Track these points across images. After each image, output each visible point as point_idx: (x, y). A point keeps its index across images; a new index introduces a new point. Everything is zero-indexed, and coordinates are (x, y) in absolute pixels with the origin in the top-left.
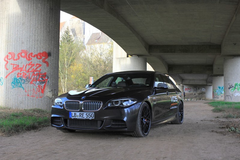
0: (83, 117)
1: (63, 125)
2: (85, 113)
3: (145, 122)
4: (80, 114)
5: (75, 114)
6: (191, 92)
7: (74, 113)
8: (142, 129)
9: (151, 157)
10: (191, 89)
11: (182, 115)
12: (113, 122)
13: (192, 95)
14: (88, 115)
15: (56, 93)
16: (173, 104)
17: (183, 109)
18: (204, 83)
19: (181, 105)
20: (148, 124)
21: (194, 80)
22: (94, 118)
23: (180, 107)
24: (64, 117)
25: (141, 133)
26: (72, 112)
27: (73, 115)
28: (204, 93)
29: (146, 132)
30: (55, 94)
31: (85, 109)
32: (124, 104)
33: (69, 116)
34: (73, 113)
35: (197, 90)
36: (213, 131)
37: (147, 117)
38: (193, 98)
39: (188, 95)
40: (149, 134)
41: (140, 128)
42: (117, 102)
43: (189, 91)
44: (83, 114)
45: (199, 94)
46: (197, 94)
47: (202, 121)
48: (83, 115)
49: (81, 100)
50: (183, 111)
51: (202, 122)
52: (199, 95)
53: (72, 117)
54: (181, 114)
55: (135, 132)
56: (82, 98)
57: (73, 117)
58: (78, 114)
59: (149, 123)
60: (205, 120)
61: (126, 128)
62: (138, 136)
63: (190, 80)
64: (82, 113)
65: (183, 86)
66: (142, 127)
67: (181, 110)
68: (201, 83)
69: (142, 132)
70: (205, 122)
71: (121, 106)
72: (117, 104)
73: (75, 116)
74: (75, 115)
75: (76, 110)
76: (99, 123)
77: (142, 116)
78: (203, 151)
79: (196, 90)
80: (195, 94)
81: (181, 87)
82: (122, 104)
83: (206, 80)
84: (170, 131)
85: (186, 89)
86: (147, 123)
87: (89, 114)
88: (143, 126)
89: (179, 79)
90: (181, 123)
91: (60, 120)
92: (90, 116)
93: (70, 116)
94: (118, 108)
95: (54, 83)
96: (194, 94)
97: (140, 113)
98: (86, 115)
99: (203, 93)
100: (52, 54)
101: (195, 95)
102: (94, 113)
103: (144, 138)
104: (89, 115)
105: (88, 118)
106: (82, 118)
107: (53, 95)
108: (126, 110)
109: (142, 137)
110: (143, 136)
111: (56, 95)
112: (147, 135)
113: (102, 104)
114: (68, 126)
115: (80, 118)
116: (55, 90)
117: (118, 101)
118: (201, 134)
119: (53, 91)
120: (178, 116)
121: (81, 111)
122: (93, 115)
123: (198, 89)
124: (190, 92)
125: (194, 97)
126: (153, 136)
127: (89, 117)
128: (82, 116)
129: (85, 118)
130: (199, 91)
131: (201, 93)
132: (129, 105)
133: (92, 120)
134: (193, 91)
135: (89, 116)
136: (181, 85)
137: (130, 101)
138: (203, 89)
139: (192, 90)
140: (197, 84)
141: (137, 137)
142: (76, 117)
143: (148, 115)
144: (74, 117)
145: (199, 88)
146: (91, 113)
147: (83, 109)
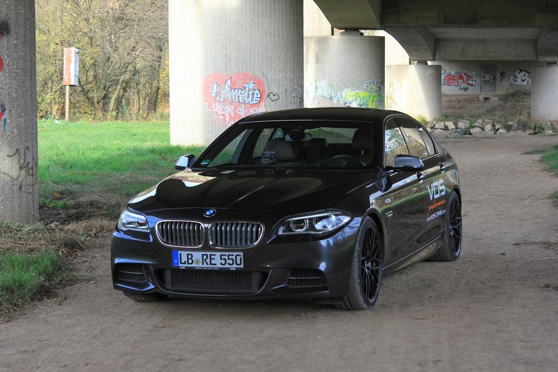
0: (211, 264)
1: (152, 286)
2: (218, 254)
3: (368, 268)
4: (205, 257)
5: (190, 257)
6: (472, 91)
7: (188, 255)
8: (364, 290)
9: (406, 362)
10: (469, 77)
11: (458, 232)
12: (293, 276)
13: (475, 105)
14: (226, 257)
15: (29, 159)
16: (434, 207)
17: (459, 215)
18: (526, 53)
19: (456, 202)
20: (374, 273)
21: (484, 41)
22: (242, 266)
23: (451, 210)
24: (156, 263)
25: (361, 298)
26: (179, 252)
27: (184, 259)
28: (527, 94)
29: (371, 297)
30: (28, 163)
31: (216, 244)
32: (319, 226)
33: (171, 262)
34: (184, 255)
35: (498, 80)
36: (548, 286)
37: (373, 255)
38: (479, 117)
39: (458, 105)
40: (379, 301)
41: (358, 288)
42: (299, 224)
43: (464, 85)
44: (212, 257)
45: (505, 98)
46: (494, 99)
47: (517, 244)
48: (211, 259)
49: (205, 220)
50: (460, 220)
51: (517, 248)
52: (506, 103)
53: (180, 265)
54: (454, 229)
55: (346, 298)
56: (208, 213)
57: (185, 263)
58: (197, 256)
59: (377, 270)
60: (527, 243)
61: (326, 288)
62: (352, 307)
63: (468, 42)
64: (209, 253)
65: (438, 69)
66: (363, 283)
67: (454, 217)
68: (510, 54)
69: (364, 297)
70: (528, 248)
71: (312, 232)
72: (302, 227)
73: (190, 261)
74: (188, 259)
75: (190, 245)
76: (256, 278)
77: (363, 255)
78: (523, 343)
79: (492, 83)
80: (486, 99)
81: (429, 72)
82: (312, 227)
83: (535, 42)
84: (430, 286)
85: (450, 79)
86: (372, 270)
87: (229, 255)
88: (364, 280)
89: (424, 42)
90: (455, 258)
91: (141, 271)
92: (231, 262)
93: (176, 261)
94: (304, 237)
95: (23, 125)
96: (481, 99)
97: (357, 248)
98: (221, 259)
99: (520, 96)
100: (13, 28)
101: (488, 105)
102: (241, 254)
103: (369, 312)
104: (229, 259)
105: (227, 266)
106: (209, 266)
107: (21, 168)
108: (323, 243)
109: (363, 309)
110: (366, 307)
111: (30, 166)
112: (373, 304)
113: (263, 229)
114: (168, 286)
115: (205, 265)
116: (28, 148)
117: (302, 221)
118: (516, 296)
119: (22, 152)
120: (446, 237)
121: (206, 248)
122: (238, 258)
123: (498, 75)
124: (466, 89)
125: (482, 111)
126: (391, 306)
127: (229, 264)
128: (208, 261)
129: (219, 266)
130: (503, 88)
131: (513, 95)
132: (330, 228)
133: (238, 271)
134: (478, 88)
135: (228, 261)
136: (429, 63)
137: (333, 218)
138: (520, 76)
139: (476, 81)
140: (496, 57)
141: (348, 310)
142: (194, 265)
143: (375, 249)
144: (186, 265)
145: (502, 74)
146: (235, 254)
147: (211, 243)
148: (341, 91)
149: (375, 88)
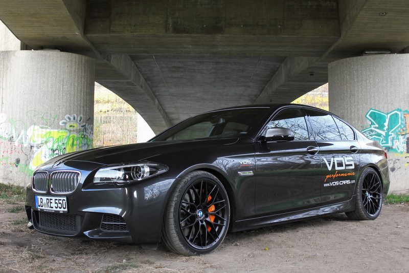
0: (51, 207)
2: (54, 199)
4: (48, 201)
12: (105, 220)
16: (335, 176)
22: (66, 210)
25: (182, 246)
34: (39, 198)
44: (51, 201)
58: (45, 200)
69: (187, 245)
74: (41, 202)
76: (79, 221)
87: (59, 200)
92: (60, 206)
98: (55, 203)
102: (65, 199)
104: (59, 203)
113: (80, 178)
114: (40, 225)
115: (48, 208)
121: (48, 193)
122: (64, 202)
128: (49, 204)
129: (54, 209)
142: (43, 208)
144: (40, 207)
146: (62, 199)
148: (26, 129)
149: (77, 126)
